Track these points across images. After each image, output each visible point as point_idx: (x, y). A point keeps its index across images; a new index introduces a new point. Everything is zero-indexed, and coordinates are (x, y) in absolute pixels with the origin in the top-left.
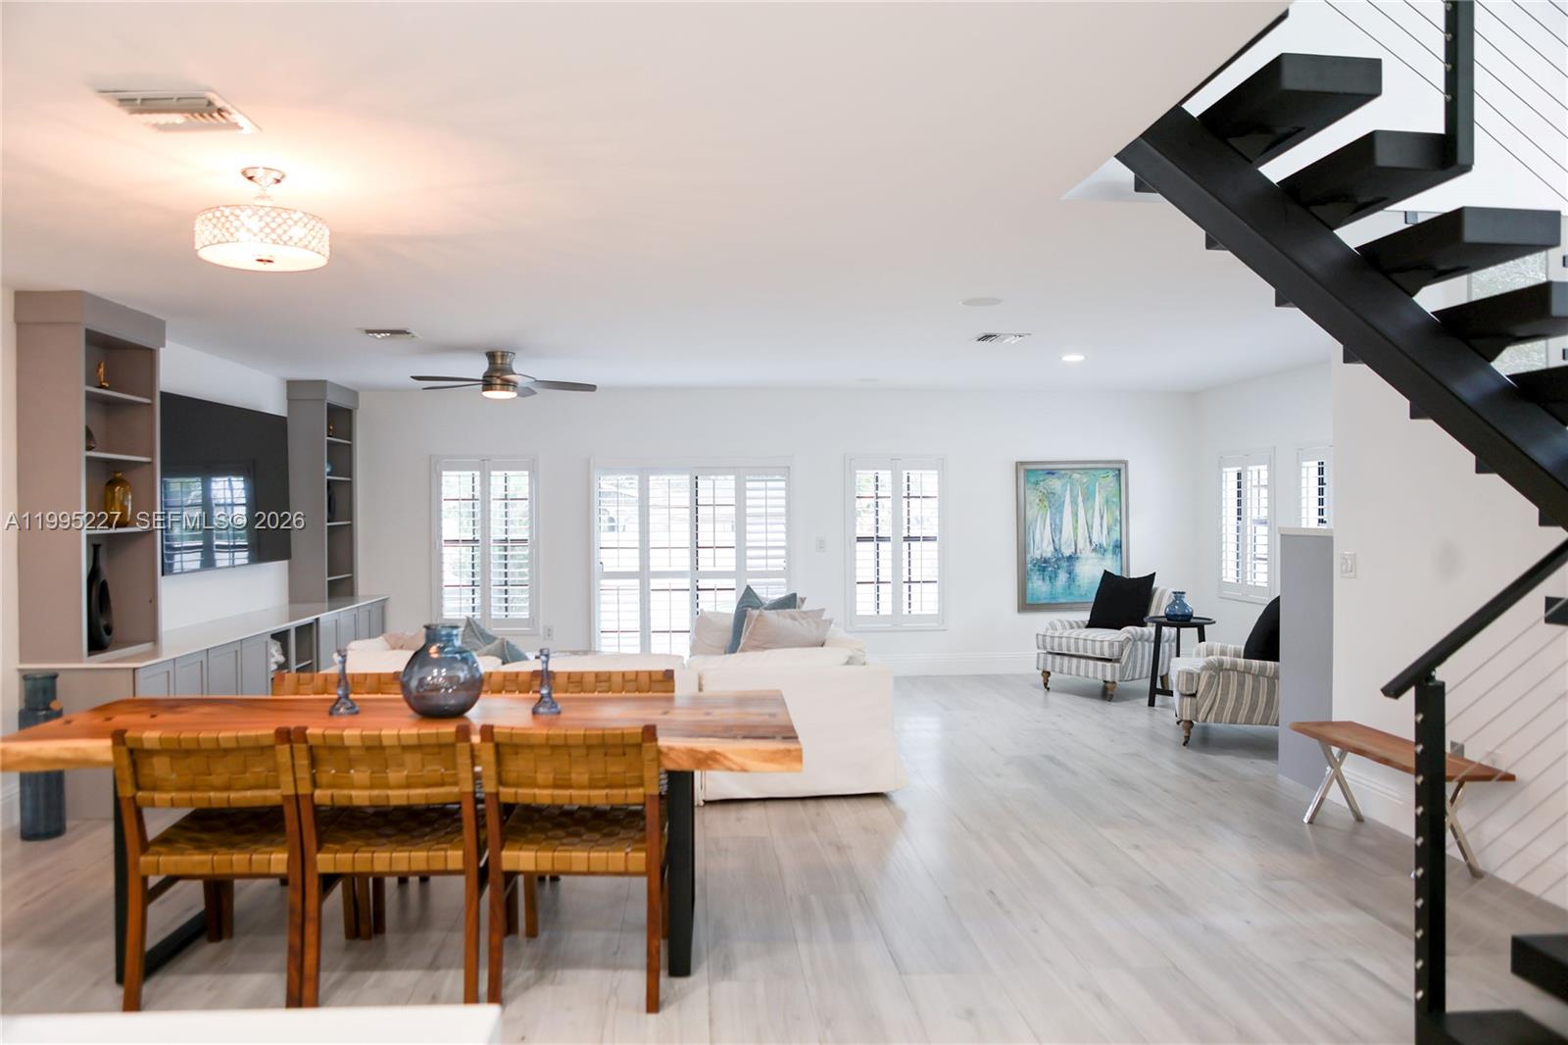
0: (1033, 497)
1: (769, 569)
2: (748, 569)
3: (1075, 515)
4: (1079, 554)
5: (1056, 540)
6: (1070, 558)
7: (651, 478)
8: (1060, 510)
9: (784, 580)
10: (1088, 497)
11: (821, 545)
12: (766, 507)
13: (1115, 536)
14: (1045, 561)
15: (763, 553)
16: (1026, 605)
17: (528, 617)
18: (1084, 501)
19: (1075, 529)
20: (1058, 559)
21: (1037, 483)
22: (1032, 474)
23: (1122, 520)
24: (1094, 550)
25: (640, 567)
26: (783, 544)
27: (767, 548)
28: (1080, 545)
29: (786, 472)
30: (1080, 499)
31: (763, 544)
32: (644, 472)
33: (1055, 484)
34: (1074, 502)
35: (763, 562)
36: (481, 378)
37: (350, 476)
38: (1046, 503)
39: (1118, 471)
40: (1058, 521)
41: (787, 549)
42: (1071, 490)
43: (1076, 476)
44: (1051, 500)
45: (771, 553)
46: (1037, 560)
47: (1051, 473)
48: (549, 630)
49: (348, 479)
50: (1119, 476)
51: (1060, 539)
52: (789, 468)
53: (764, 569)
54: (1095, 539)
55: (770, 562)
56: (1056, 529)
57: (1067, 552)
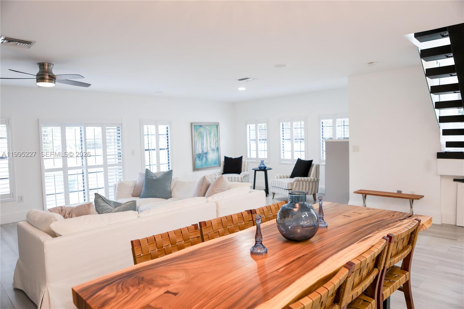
0: (195, 134)
2: (108, 163)
3: (207, 139)
4: (208, 152)
5: (202, 147)
6: (206, 153)
7: (66, 128)
8: (203, 138)
9: (121, 167)
10: (210, 133)
11: (133, 153)
13: (217, 146)
14: (200, 154)
15: (113, 157)
16: (195, 169)
17: (9, 193)
18: (209, 135)
19: (207, 144)
20: (203, 154)
21: (197, 130)
22: (195, 127)
23: (218, 141)
24: (212, 150)
25: (63, 166)
27: (114, 155)
28: (209, 149)
29: (120, 126)
30: (208, 135)
31: (113, 153)
32: (63, 126)
33: (202, 130)
34: (207, 136)
35: (114, 160)
36: (36, 75)
38: (200, 136)
39: (217, 126)
40: (203, 141)
42: (206, 132)
43: (207, 127)
44: (201, 135)
46: (198, 154)
47: (200, 126)
50: (217, 127)
51: (203, 147)
53: (114, 163)
54: (212, 147)
56: (202, 144)
57: (205, 151)
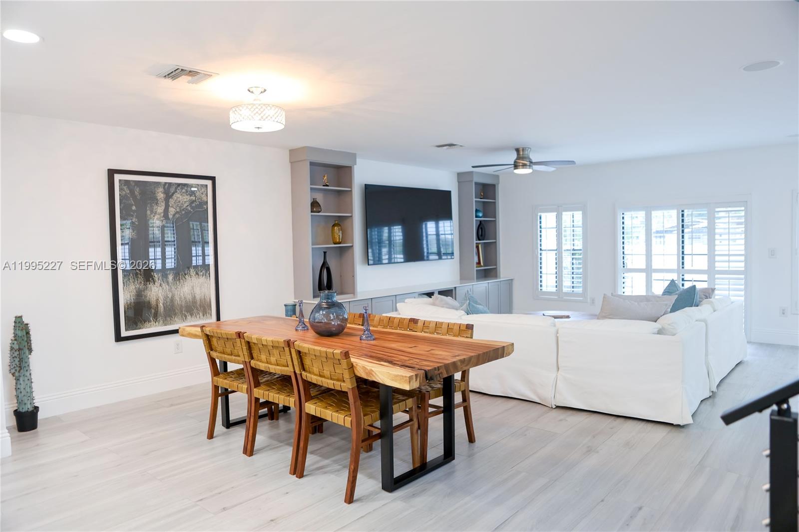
1: (730, 269)
2: (716, 269)
7: (653, 212)
9: (743, 276)
11: (772, 253)
12: (729, 229)
15: (726, 258)
17: (581, 292)
25: (647, 266)
26: (743, 253)
27: (729, 255)
29: (745, 203)
31: (727, 253)
32: (648, 209)
35: (726, 264)
36: (513, 163)
37: (495, 217)
41: (746, 256)
45: (732, 258)
48: (593, 300)
49: (494, 219)
52: (747, 201)
53: (727, 269)
55: (732, 264)
